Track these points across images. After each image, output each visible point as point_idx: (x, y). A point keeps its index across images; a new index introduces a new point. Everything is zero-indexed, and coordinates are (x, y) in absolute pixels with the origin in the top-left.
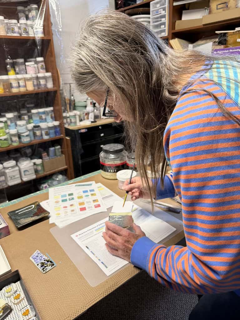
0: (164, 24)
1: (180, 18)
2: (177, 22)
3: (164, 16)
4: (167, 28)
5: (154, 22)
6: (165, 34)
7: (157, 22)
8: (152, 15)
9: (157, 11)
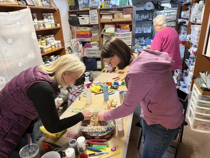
0: (96, 19)
1: (101, 18)
2: (101, 19)
3: (96, 17)
4: (98, 21)
5: (91, 18)
6: (97, 23)
7: (93, 18)
8: (91, 15)
9: (93, 14)
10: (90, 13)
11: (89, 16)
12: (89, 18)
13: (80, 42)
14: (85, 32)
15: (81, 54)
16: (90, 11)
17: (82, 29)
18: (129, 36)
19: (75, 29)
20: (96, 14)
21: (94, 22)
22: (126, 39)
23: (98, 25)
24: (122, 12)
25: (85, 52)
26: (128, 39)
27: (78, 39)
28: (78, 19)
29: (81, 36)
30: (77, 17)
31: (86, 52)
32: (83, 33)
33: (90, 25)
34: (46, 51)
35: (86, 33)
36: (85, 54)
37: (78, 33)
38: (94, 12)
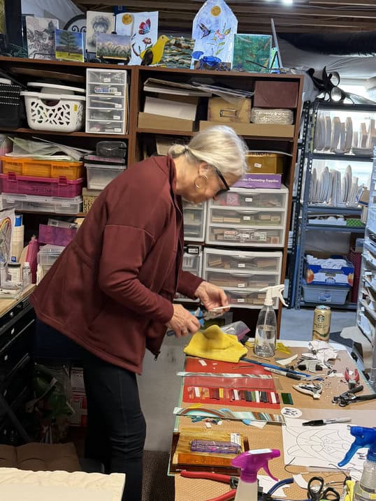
0: (119, 113)
2: (141, 114)
3: (119, 101)
4: (124, 122)
5: (94, 105)
6: (121, 131)
7: (104, 107)
8: (93, 92)
9: (105, 88)
10: (88, 82)
11: (84, 94)
12: (84, 103)
13: (17, 213)
14: (55, 167)
15: (22, 278)
16: (88, 70)
17: (38, 152)
18: (274, 206)
20: (120, 89)
21: (103, 127)
22: (263, 217)
23: (126, 141)
24: (251, 94)
25: (39, 268)
26: (267, 217)
27: (12, 199)
28: (23, 98)
29: (26, 187)
30: (18, 90)
32: (42, 172)
33: (80, 134)
35: (56, 174)
38: (113, 81)
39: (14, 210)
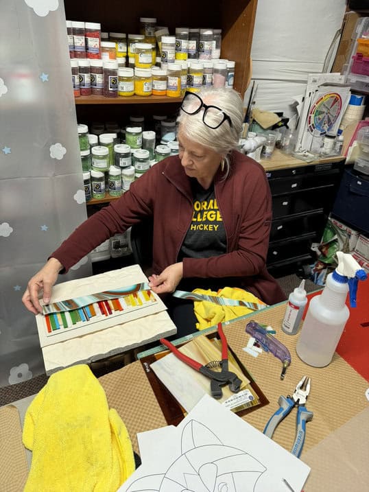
13: (353, 92)
15: (333, 148)
19: (359, 29)
25: (355, 144)
27: (354, 79)
31: (360, 145)
34: (126, 89)
36: (351, 149)
37: (362, 49)
39: (350, 88)
